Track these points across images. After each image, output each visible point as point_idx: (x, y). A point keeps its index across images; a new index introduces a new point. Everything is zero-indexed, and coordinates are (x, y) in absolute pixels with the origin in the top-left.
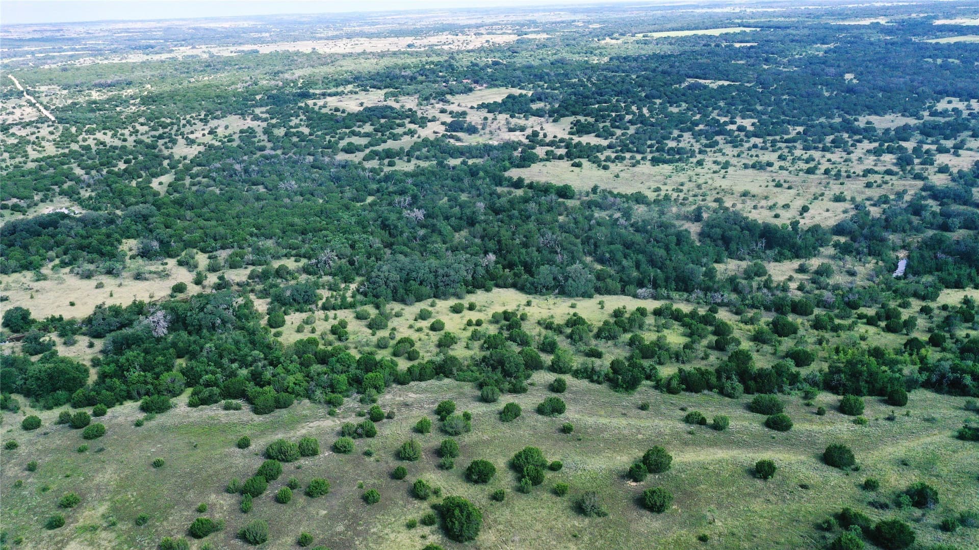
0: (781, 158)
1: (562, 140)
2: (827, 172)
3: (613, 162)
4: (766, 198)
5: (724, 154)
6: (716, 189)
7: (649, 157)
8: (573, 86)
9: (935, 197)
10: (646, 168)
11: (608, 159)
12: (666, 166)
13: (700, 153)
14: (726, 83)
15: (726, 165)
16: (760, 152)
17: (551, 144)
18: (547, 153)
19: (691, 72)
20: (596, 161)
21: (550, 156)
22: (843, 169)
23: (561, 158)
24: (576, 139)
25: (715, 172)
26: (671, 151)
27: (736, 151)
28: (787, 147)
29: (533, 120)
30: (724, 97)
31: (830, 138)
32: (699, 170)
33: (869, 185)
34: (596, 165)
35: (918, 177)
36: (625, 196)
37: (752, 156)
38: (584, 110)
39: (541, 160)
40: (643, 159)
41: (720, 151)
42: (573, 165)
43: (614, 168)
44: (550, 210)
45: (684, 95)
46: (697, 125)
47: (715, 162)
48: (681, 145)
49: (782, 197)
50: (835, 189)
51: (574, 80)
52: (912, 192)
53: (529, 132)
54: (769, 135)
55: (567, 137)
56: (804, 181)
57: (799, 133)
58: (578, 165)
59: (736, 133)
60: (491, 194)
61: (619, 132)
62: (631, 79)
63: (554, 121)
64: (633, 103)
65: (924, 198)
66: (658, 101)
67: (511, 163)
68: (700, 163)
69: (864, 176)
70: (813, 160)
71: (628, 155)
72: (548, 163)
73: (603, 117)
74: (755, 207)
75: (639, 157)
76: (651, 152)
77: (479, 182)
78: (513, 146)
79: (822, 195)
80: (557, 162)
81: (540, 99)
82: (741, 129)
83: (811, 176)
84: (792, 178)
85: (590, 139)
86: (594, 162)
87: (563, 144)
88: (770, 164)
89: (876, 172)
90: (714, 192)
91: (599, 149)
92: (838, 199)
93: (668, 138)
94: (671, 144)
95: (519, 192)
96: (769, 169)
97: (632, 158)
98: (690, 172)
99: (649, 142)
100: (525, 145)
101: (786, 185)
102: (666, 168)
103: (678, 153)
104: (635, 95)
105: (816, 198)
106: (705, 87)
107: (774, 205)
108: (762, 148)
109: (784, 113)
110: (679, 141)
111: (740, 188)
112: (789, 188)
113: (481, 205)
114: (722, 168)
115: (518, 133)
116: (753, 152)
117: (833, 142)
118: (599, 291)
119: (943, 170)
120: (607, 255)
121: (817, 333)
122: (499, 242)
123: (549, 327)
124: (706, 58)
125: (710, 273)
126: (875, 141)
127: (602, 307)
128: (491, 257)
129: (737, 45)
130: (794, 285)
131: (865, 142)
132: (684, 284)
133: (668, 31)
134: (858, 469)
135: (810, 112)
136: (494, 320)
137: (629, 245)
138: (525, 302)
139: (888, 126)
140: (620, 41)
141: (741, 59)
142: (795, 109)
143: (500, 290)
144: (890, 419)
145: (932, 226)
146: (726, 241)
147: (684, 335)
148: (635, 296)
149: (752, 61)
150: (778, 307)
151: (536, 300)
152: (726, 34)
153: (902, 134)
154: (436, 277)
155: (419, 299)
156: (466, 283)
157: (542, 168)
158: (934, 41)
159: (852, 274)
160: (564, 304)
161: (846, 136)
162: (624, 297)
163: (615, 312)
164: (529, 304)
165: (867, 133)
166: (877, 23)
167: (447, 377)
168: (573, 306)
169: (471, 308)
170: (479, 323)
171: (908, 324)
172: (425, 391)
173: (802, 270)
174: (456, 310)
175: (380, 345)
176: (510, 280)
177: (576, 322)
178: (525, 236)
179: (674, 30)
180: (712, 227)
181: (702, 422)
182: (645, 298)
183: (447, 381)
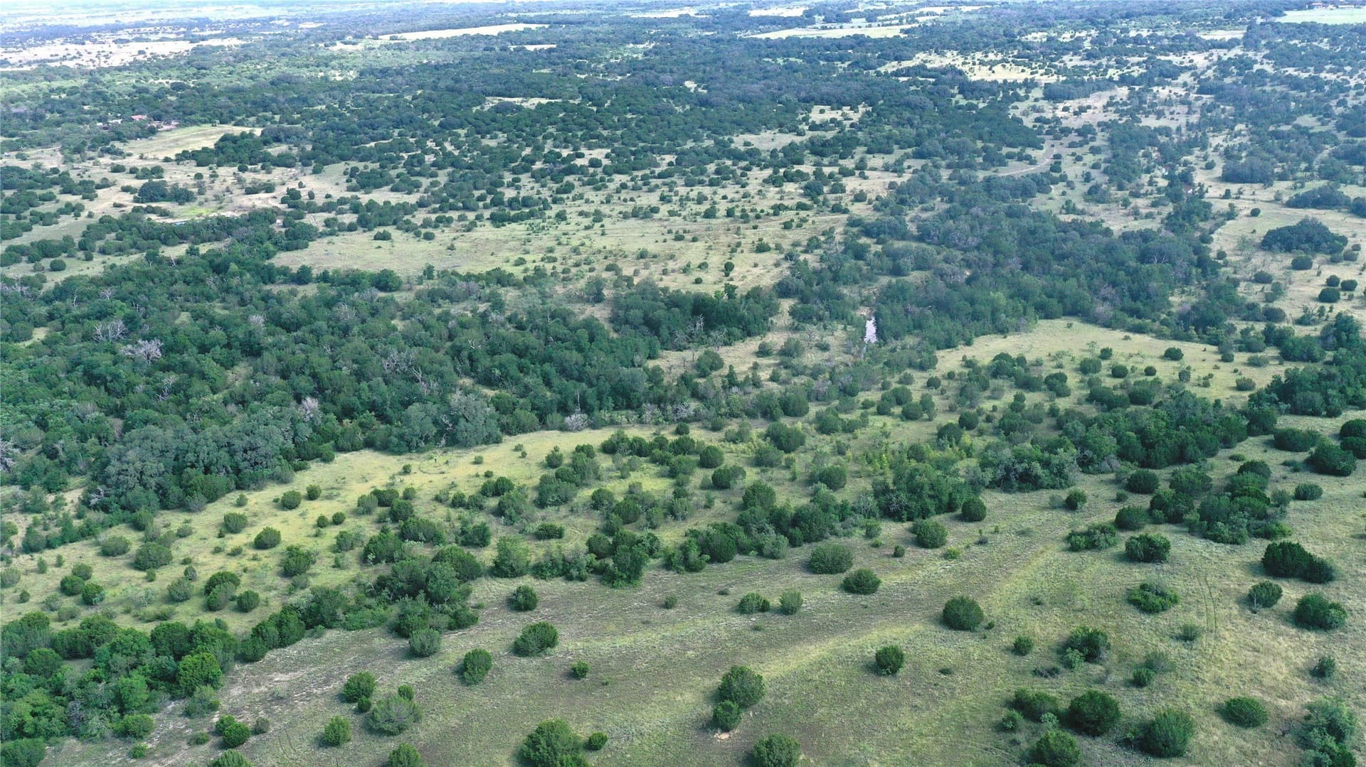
0: (663, 199)
1: (342, 201)
2: (730, 213)
3: (436, 227)
4: (672, 257)
5: (587, 201)
6: (600, 252)
7: (487, 214)
8: (321, 115)
9: (867, 232)
10: (486, 231)
11: (426, 224)
12: (514, 225)
13: (555, 202)
14: (544, 101)
15: (598, 217)
16: (634, 194)
17: (327, 208)
18: (328, 223)
19: (489, 89)
20: (408, 228)
21: (333, 228)
22: (747, 208)
23: (351, 228)
24: (364, 198)
25: (587, 228)
26: (512, 203)
27: (601, 195)
28: (664, 184)
29: (277, 174)
30: (552, 120)
31: (711, 168)
32: (563, 226)
33: (787, 226)
34: (412, 235)
35: (837, 209)
36: (478, 278)
37: (625, 200)
38: (358, 151)
39: (322, 235)
40: (479, 218)
41: (581, 197)
42: (376, 238)
43: (444, 235)
44: (374, 313)
45: (494, 120)
46: (533, 162)
47: (581, 214)
48: (523, 193)
49: (694, 253)
50: (750, 237)
51: (319, 107)
52: (839, 230)
53: (281, 191)
54: (635, 169)
55: (349, 195)
56: (708, 229)
57: (670, 164)
58: (385, 237)
59: (591, 170)
60: (263, 299)
61: (425, 182)
62: (406, 101)
63: (315, 172)
64: (427, 136)
65: (858, 237)
66: (462, 132)
67: (276, 244)
68: (561, 217)
69: (775, 214)
70: (706, 199)
71: (454, 215)
72: (334, 238)
73: (391, 160)
74: (665, 272)
75: (471, 216)
76: (486, 207)
77: (235, 281)
78: (267, 216)
79: (739, 245)
80: (349, 236)
81: (278, 140)
82: (595, 163)
83: (713, 221)
84: (690, 226)
85: (381, 196)
86: (407, 231)
87: (346, 207)
88: (655, 210)
89: (786, 208)
90: (600, 257)
91: (406, 209)
92: (761, 248)
93: (502, 185)
94: (509, 194)
95: (310, 290)
96: (656, 216)
97: (462, 218)
98: (553, 232)
99: (477, 193)
100: (284, 213)
101: (688, 237)
102: (519, 229)
103: (526, 206)
104: (423, 125)
105: (733, 251)
106: (519, 108)
107: (688, 266)
108: (634, 189)
109: (639, 138)
110: (518, 188)
111: (633, 247)
112: (694, 240)
113: (257, 319)
114: (595, 221)
115: (263, 195)
116: (624, 195)
117: (717, 172)
118: (508, 430)
119: (859, 197)
120: (497, 372)
121: (828, 438)
122: (314, 376)
123: (458, 503)
124: (497, 66)
125: (655, 376)
126: (766, 167)
127: (524, 455)
128: (311, 403)
129: (531, 48)
130: (764, 375)
131: (755, 169)
132: (625, 398)
133: (424, 30)
134: (990, 626)
135: (671, 134)
136: (363, 508)
137: (520, 352)
138: (399, 469)
139: (771, 146)
140: (360, 47)
141: (544, 67)
142: (650, 131)
143: (347, 455)
144: (982, 542)
145: (883, 271)
146: (652, 325)
147: (661, 475)
148: (563, 428)
149: (560, 69)
150: (765, 411)
151: (415, 461)
152: (507, 33)
153: (792, 155)
154: (232, 454)
155: (212, 497)
156: (287, 455)
157: (330, 247)
158: (763, 36)
159: (824, 348)
160: (461, 460)
161: (729, 163)
162: (546, 432)
163: (548, 458)
164: (406, 470)
165: (752, 157)
166: (687, 15)
167: (330, 627)
168: (478, 462)
169: (312, 495)
170: (338, 520)
171: (926, 405)
172: (300, 663)
173: (763, 352)
174: (288, 504)
175: (176, 596)
176: (360, 437)
177: (498, 488)
178: (355, 361)
179: (431, 29)
180: (628, 308)
181: (764, 607)
182: (578, 429)
183: (331, 635)
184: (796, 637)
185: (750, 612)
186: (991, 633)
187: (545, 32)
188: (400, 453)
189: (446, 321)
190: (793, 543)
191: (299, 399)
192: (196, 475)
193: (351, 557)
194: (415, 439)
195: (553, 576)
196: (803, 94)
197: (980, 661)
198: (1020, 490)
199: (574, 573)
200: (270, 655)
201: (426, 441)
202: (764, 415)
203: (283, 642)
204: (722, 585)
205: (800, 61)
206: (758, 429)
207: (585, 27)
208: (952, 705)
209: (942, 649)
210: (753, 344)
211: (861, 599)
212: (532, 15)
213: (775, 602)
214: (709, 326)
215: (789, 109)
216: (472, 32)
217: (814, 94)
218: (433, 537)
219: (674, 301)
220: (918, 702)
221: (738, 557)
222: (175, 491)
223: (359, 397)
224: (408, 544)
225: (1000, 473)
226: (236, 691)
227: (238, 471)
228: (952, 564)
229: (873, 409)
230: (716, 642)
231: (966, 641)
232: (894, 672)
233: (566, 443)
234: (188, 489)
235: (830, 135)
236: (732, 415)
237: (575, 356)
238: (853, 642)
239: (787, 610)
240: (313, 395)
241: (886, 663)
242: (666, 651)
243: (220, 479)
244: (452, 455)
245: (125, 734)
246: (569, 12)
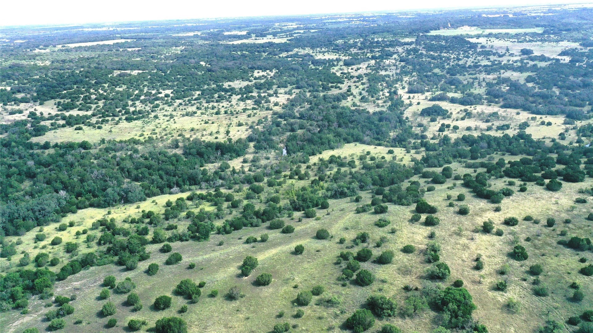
0: (198, 108)
1: (57, 115)
2: (226, 112)
3: (102, 124)
4: (205, 130)
5: (166, 111)
6: (174, 129)
7: (124, 117)
8: (38, 81)
9: (281, 117)
10: (124, 124)
11: (97, 123)
12: (136, 121)
13: (152, 111)
14: (140, 72)
15: (172, 116)
16: (186, 107)
17: (51, 118)
18: (52, 124)
19: (115, 67)
20: (90, 125)
21: (55, 127)
22: (233, 110)
23: (63, 126)
24: (67, 114)
25: (168, 121)
26: (134, 113)
27: (172, 108)
28: (198, 103)
29: (22, 106)
30: (146, 79)
31: (216, 96)
32: (157, 121)
33: (249, 116)
34: (91, 127)
35: (268, 109)
36: (125, 142)
37: (182, 110)
38: (59, 95)
39: (51, 129)
40: (120, 119)
41: (163, 109)
42: (76, 129)
43: (106, 127)
44: (83, 157)
45: (120, 80)
46: (140, 96)
47: (164, 116)
48: (138, 109)
49: (213, 128)
50: (235, 121)
51: (36, 77)
52: (270, 116)
53: (27, 113)
54: (184, 97)
55: (59, 113)
56: (218, 119)
57: (199, 95)
58: (80, 129)
59: (166, 98)
60: (30, 156)
61: (94, 106)
62: (76, 73)
63: (41, 104)
64: (90, 88)
65: (277, 118)
66: (106, 85)
67: (30, 134)
68: (156, 117)
69: (244, 112)
70: (215, 107)
71: (110, 118)
72: (57, 131)
73: (76, 98)
74: (203, 135)
75: (117, 119)
76: (122, 115)
77: (15, 149)
78: (23, 123)
79: (231, 124)
80: (63, 129)
81: (19, 91)
82: (167, 96)
83: (219, 116)
84: (210, 118)
85: (74, 113)
86: (89, 126)
87: (59, 118)
88: (195, 113)
89: (248, 109)
90: (175, 131)
91: (87, 117)
92: (240, 125)
93: (128, 106)
94: (132, 109)
95: (52, 151)
96: (196, 115)
97: (112, 120)
98: (153, 123)
99: (118, 110)
100: (31, 122)
101: (210, 122)
102: (139, 123)
103: (140, 114)
104: (87, 83)
105: (229, 126)
106: (130, 75)
107: (212, 132)
108: (185, 105)
109: (184, 85)
110: (135, 107)
111: (188, 127)
112: (213, 123)
113: (31, 163)
114: (171, 118)
115: (17, 115)
116: (181, 107)
117: (219, 97)
118: (149, 195)
119: (276, 104)
120: (140, 175)
121: (272, 188)
122: (62, 182)
123: (133, 221)
124: (116, 58)
125: (204, 173)
126: (238, 94)
127: (156, 203)
128: (63, 193)
129: (130, 50)
130: (246, 169)
131: (234, 95)
132: (193, 181)
133: (77, 42)
134: (332, 237)
135: (197, 83)
136: (95, 227)
137: (149, 167)
138: (107, 213)
139: (240, 86)
140: (48, 50)
141: (137, 57)
142: (189, 82)
143: (83, 210)
144: (328, 214)
145: (287, 130)
146: (200, 154)
147: (212, 205)
148: (170, 193)
149: (144, 58)
150: (248, 181)
151: (112, 210)
152: (117, 43)
153: (248, 89)
154: (34, 212)
155: (28, 229)
156: (57, 212)
157: (55, 134)
158: (231, 43)
159: (268, 158)
160: (131, 208)
161: (223, 93)
162: (164, 195)
163: (166, 204)
164: (109, 213)
165: (232, 91)
166: (197, 35)
167: (92, 266)
168: (138, 207)
169: (71, 225)
170: (85, 232)
171: (306, 174)
172: (81, 278)
173: (245, 161)
174: (62, 229)
175: (23, 264)
176: (87, 203)
177: (149, 215)
178: (78, 176)
179: (81, 42)
180: (190, 149)
181: (255, 241)
182: (176, 193)
183: (92, 269)
184: (268, 248)
185: (251, 242)
186: (332, 239)
187: (134, 43)
188: (105, 207)
189: (115, 159)
190: (263, 221)
191: (57, 191)
192: (20, 221)
193: (94, 243)
194: (111, 201)
195: (176, 241)
196: (250, 66)
197: (329, 247)
198: (340, 198)
199: (184, 238)
200: (69, 277)
201: (115, 202)
202: (248, 183)
203: (74, 272)
204: (239, 237)
205: (247, 53)
206: (246, 187)
207: (153, 40)
208: (321, 260)
209: (317, 245)
210: (241, 159)
211: (289, 235)
212: (127, 35)
213: (259, 239)
214: (223, 154)
215: (245, 72)
216: (101, 43)
217: (254, 65)
218: (126, 234)
219: (209, 145)
220: (309, 260)
221: (244, 228)
222: (11, 228)
223: (84, 189)
224: (116, 236)
225: (333, 193)
226: (59, 290)
227: (37, 219)
228: (319, 221)
229: (288, 177)
230: (239, 253)
231: (325, 243)
232: (301, 253)
233: (173, 198)
234: (17, 227)
235: (262, 81)
236: (236, 183)
237: (171, 167)
238: (287, 247)
239: (263, 240)
240: (63, 189)
241: (299, 251)
242: (222, 257)
243: (30, 222)
244: (127, 206)
245: (18, 307)
246: (144, 34)
